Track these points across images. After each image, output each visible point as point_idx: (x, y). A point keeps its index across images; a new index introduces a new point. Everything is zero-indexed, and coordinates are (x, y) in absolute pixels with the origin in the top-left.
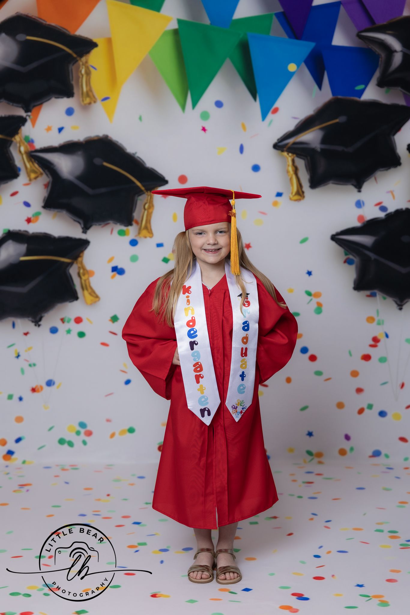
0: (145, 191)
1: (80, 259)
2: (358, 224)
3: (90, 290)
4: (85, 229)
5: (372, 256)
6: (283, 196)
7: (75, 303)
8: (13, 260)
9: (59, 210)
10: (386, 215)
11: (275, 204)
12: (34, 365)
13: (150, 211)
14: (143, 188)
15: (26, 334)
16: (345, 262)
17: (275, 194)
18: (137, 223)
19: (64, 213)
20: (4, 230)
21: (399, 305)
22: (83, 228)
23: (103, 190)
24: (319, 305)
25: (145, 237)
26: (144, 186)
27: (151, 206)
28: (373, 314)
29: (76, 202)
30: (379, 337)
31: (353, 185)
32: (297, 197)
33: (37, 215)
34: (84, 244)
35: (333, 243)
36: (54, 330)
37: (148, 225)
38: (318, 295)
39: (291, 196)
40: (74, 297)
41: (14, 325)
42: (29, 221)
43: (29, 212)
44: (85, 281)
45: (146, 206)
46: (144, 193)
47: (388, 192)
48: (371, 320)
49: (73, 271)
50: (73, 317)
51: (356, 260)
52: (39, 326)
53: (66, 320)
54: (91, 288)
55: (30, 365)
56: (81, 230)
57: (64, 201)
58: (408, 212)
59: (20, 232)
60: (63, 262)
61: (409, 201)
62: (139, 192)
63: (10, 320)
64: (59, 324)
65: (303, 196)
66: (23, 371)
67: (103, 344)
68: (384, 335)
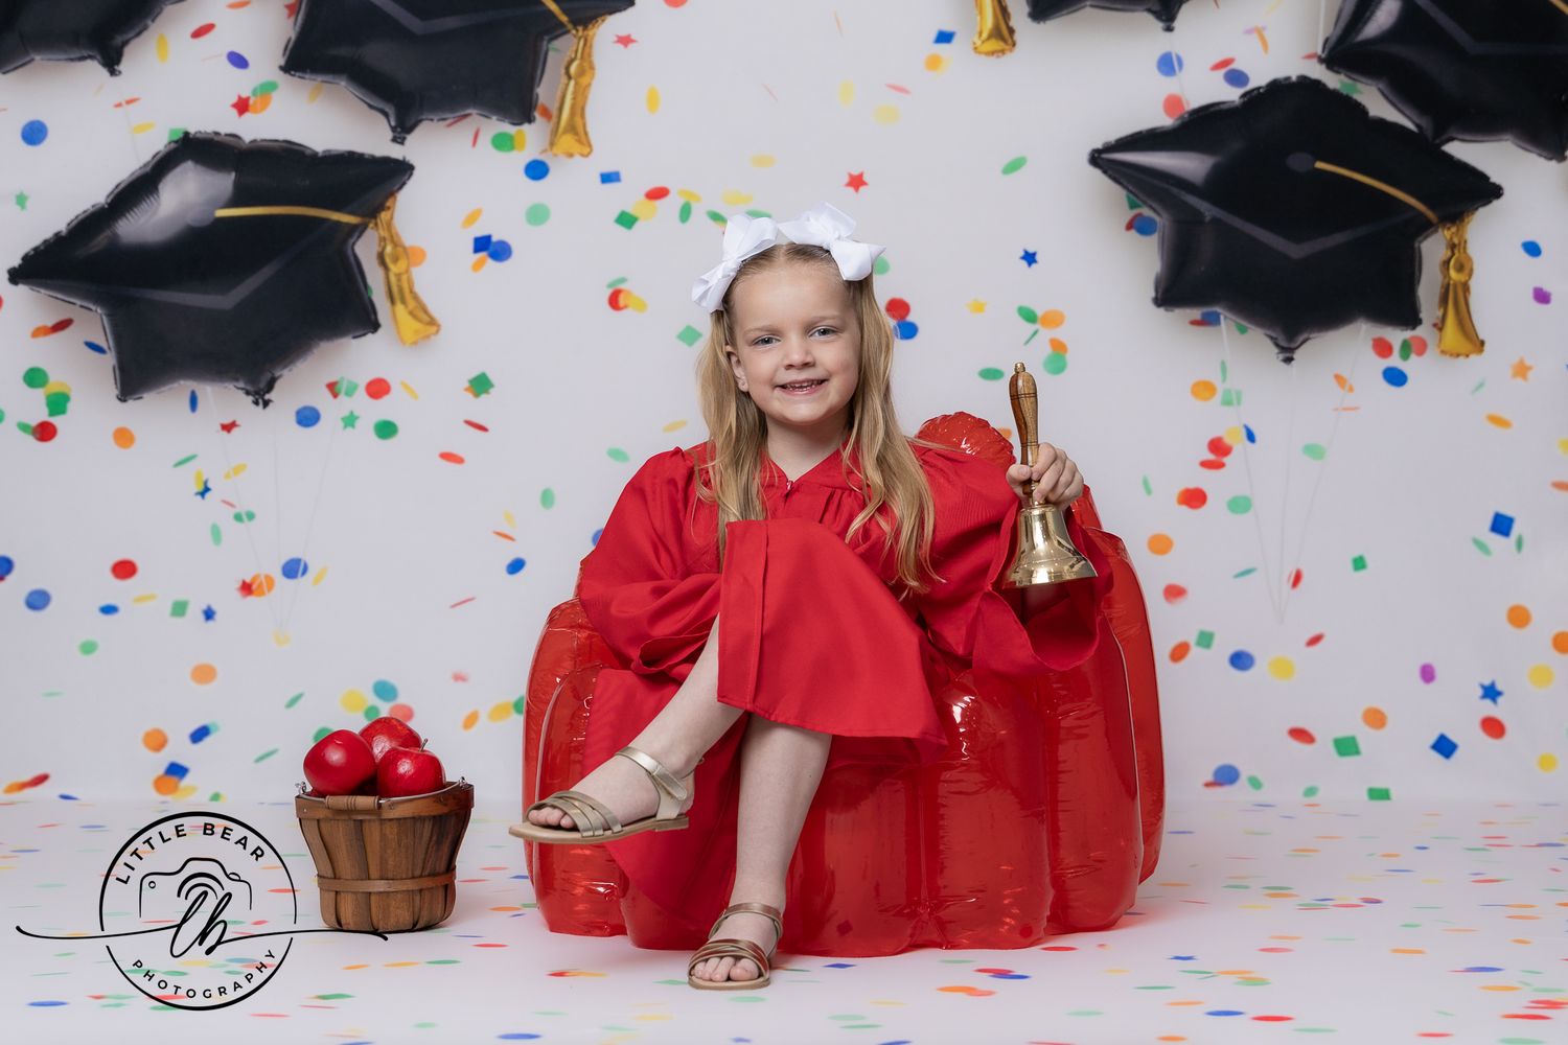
0: (570, 26)
1: (384, 216)
2: (1165, 121)
3: (412, 304)
4: (401, 131)
5: (1208, 210)
6: (956, 40)
7: (370, 339)
8: (194, 217)
9: (328, 78)
10: (1244, 96)
11: (933, 63)
12: (251, 516)
13: (584, 81)
14: (564, 18)
15: (228, 428)
16: (1130, 226)
17: (933, 35)
18: (546, 114)
19: (342, 87)
20: (172, 131)
21: (1283, 349)
22: (393, 129)
23: (451, 22)
24: (1059, 347)
25: (571, 155)
26: (564, 11)
27: (587, 67)
28: (1214, 377)
29: (378, 54)
30: (1228, 440)
31: (1149, 11)
32: (995, 45)
33: (266, 90)
34: (396, 172)
35: (1096, 174)
36: (308, 417)
37: (578, 119)
38: (1053, 319)
39: (979, 43)
40: (367, 322)
41: (194, 402)
42: (242, 106)
43: (243, 83)
44: (398, 276)
45: (573, 69)
46: (568, 32)
47: (1249, 32)
48: (1204, 390)
49: (365, 249)
50: (363, 381)
51: (1162, 220)
52: (266, 404)
53: (343, 387)
54: (416, 298)
55: (238, 518)
56: (389, 135)
57: (343, 51)
58: (1306, 85)
59: (216, 138)
60: (338, 223)
61: (1309, 57)
62: (555, 29)
63: (184, 387)
64: (322, 401)
65: (1010, 41)
66: (216, 534)
67: (447, 456)
68: (1244, 433)
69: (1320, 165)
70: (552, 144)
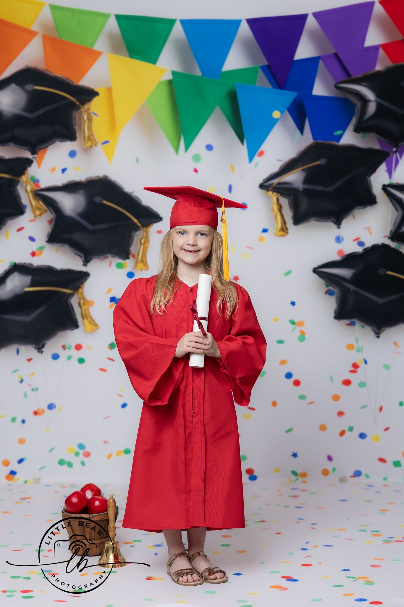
0: (141, 227)
1: (80, 290)
2: (338, 258)
3: (89, 319)
4: (86, 262)
5: (352, 287)
6: (269, 232)
7: (76, 331)
8: (18, 291)
9: (62, 244)
10: (364, 250)
11: (261, 239)
12: (37, 389)
13: (146, 245)
14: (139, 225)
15: (29, 360)
16: (326, 293)
17: (261, 230)
18: (134, 256)
19: (66, 247)
20: (11, 263)
21: (376, 333)
22: (83, 262)
23: (102, 226)
24: (303, 333)
25: (141, 270)
26: (140, 222)
27: (147, 241)
28: (353, 342)
29: (78, 237)
30: (358, 363)
31: (333, 222)
32: (281, 233)
33: (41, 249)
34: (84, 276)
35: (315, 276)
36: (55, 357)
37: (144, 259)
38: (301, 324)
39: (276, 232)
40: (74, 325)
41: (18, 352)
42: (33, 254)
43: (34, 246)
44: (85, 310)
45: (143, 241)
46: (140, 229)
47: (365, 228)
48: (350, 347)
49: (74, 301)
50: (74, 344)
51: (336, 291)
52: (42, 352)
53: (67, 347)
54: (91, 317)
55: (33, 390)
56: (82, 263)
57: (67, 236)
58: (384, 247)
59: (25, 265)
60: (65, 293)
61: (385, 237)
62: (136, 228)
63: (15, 347)
64: (60, 351)
65: (286, 232)
66: (26, 395)
67: (102, 370)
68: (363, 361)
69: (389, 273)
70: (136, 266)
